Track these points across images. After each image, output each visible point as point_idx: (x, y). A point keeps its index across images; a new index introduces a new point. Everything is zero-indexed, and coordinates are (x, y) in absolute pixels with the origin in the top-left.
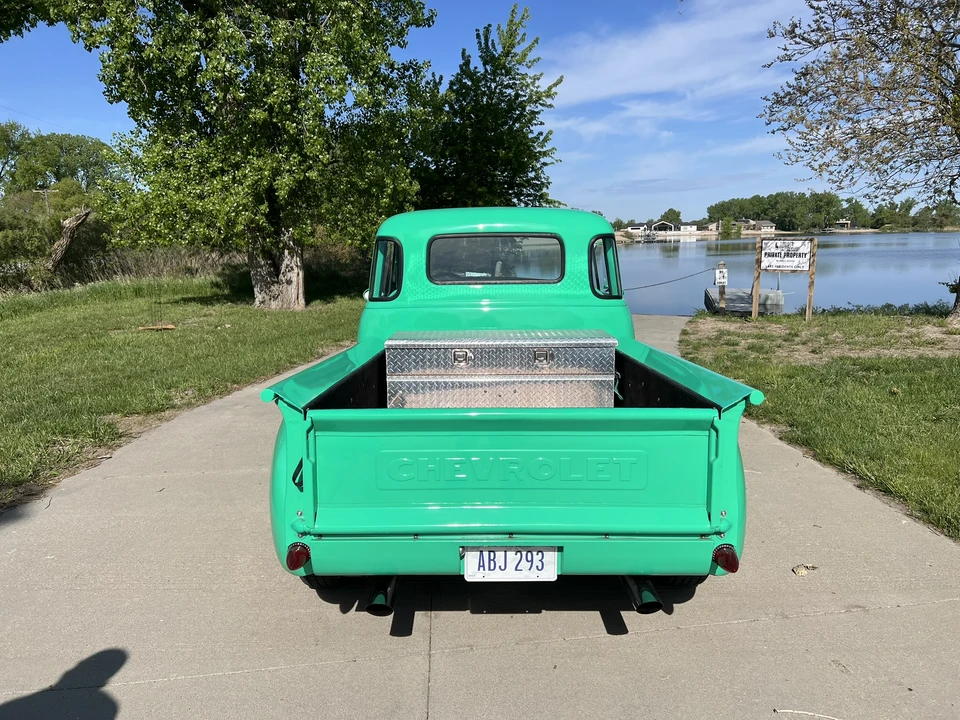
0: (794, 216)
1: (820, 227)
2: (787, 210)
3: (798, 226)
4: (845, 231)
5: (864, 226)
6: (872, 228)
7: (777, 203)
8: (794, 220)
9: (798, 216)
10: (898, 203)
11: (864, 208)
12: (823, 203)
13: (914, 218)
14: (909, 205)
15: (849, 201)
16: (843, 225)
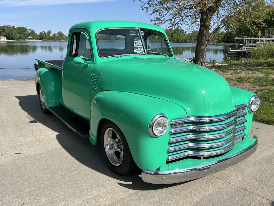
0: (13, 35)
1: (23, 39)
2: (9, 32)
3: (15, 38)
4: (31, 40)
5: (37, 39)
6: (39, 40)
7: (5, 29)
8: (12, 36)
10: (46, 32)
11: (36, 33)
12: (22, 30)
13: (51, 37)
14: (49, 32)
15: (30, 30)
16: (30, 39)
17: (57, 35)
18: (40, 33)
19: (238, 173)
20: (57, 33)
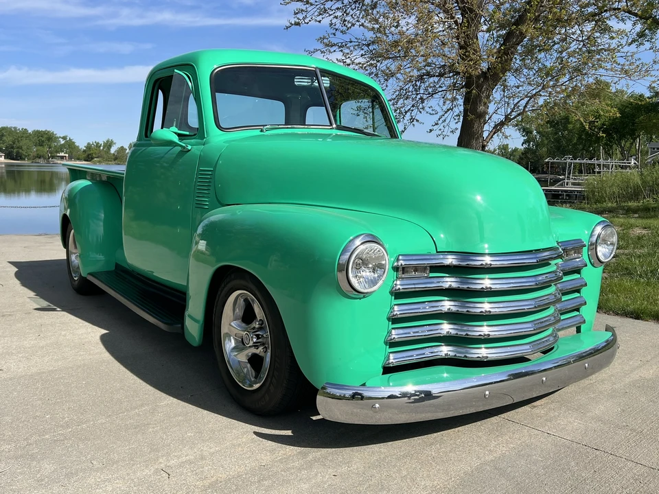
0: (21, 148)
1: (45, 158)
2: (14, 143)
3: (26, 156)
5: (79, 159)
6: (85, 160)
7: (3, 135)
8: (20, 151)
9: (24, 148)
10: (101, 142)
11: (77, 144)
12: (44, 138)
13: (114, 154)
14: (109, 144)
15: (64, 138)
16: (62, 158)
17: (127, 151)
18: (86, 145)
19: (569, 413)
20: (126, 147)
